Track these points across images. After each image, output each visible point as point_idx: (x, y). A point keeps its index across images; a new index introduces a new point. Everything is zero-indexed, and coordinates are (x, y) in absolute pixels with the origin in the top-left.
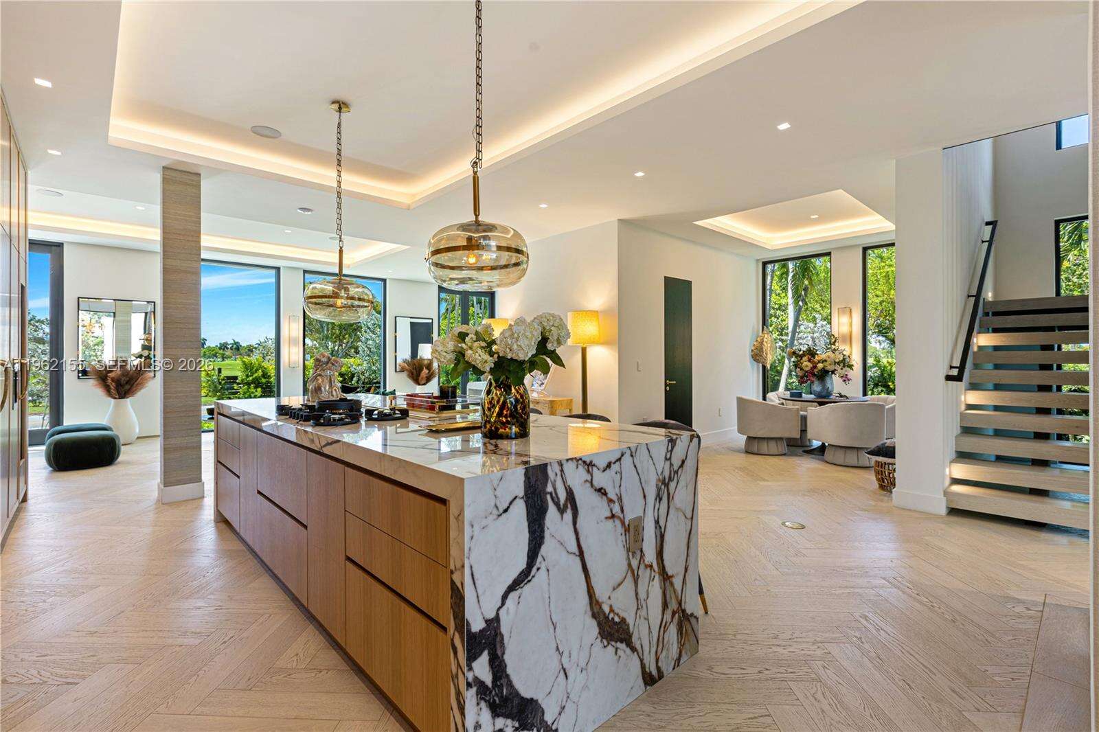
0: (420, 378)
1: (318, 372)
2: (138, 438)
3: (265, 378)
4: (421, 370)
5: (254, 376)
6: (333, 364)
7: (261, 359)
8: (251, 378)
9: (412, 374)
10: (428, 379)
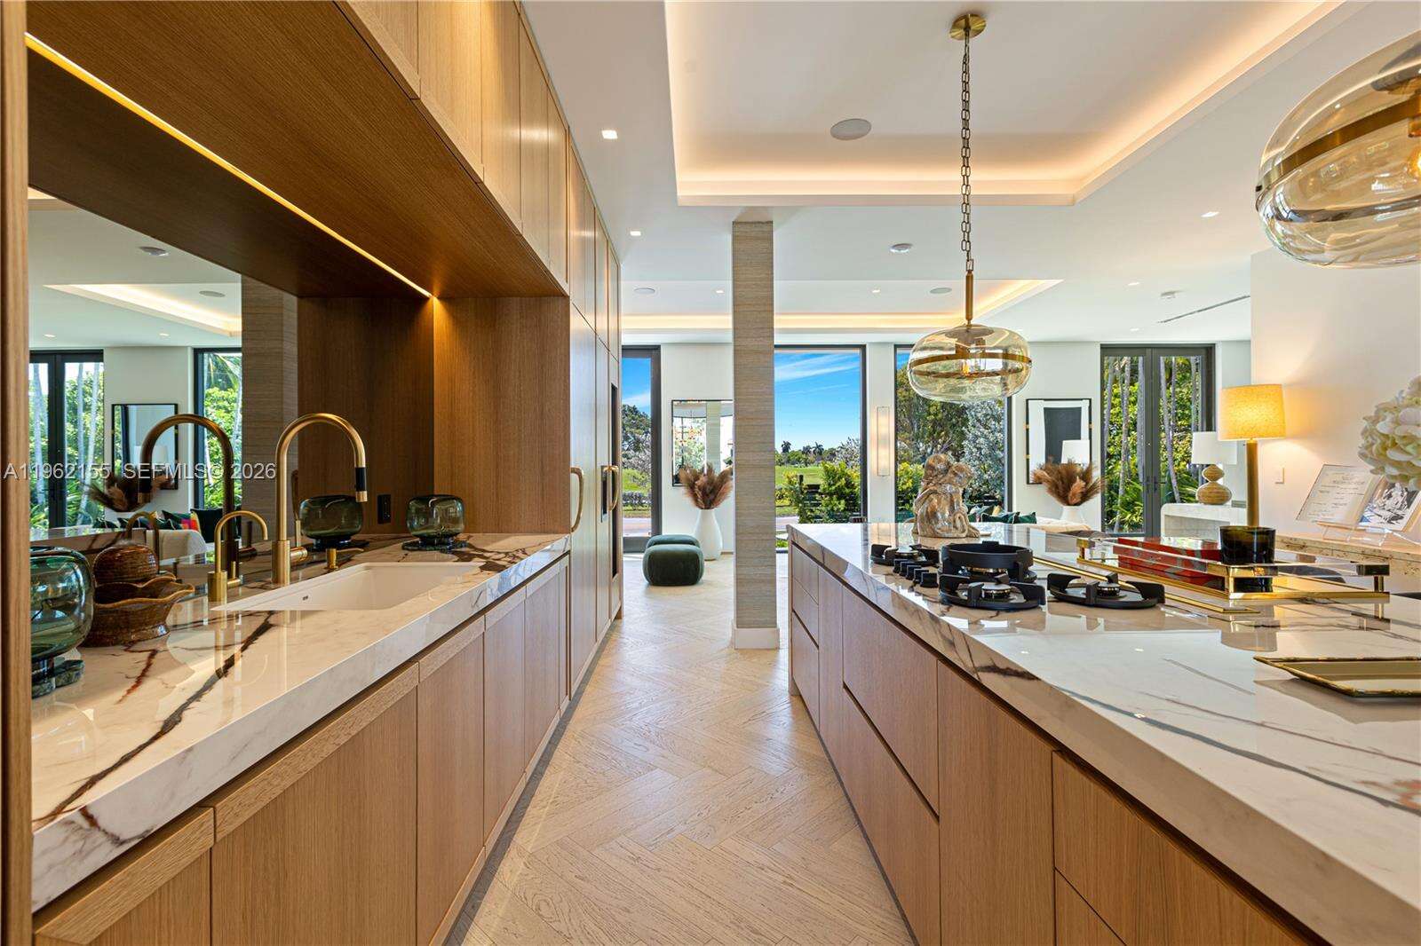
0: (1070, 495)
1: (931, 487)
2: (722, 553)
3: (848, 488)
4: (1071, 480)
5: (837, 485)
6: (956, 474)
7: (844, 465)
8: (833, 488)
9: (1057, 487)
10: (1085, 496)
